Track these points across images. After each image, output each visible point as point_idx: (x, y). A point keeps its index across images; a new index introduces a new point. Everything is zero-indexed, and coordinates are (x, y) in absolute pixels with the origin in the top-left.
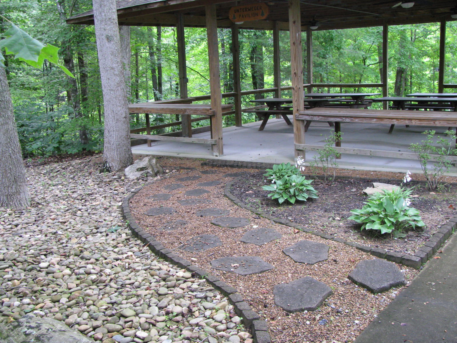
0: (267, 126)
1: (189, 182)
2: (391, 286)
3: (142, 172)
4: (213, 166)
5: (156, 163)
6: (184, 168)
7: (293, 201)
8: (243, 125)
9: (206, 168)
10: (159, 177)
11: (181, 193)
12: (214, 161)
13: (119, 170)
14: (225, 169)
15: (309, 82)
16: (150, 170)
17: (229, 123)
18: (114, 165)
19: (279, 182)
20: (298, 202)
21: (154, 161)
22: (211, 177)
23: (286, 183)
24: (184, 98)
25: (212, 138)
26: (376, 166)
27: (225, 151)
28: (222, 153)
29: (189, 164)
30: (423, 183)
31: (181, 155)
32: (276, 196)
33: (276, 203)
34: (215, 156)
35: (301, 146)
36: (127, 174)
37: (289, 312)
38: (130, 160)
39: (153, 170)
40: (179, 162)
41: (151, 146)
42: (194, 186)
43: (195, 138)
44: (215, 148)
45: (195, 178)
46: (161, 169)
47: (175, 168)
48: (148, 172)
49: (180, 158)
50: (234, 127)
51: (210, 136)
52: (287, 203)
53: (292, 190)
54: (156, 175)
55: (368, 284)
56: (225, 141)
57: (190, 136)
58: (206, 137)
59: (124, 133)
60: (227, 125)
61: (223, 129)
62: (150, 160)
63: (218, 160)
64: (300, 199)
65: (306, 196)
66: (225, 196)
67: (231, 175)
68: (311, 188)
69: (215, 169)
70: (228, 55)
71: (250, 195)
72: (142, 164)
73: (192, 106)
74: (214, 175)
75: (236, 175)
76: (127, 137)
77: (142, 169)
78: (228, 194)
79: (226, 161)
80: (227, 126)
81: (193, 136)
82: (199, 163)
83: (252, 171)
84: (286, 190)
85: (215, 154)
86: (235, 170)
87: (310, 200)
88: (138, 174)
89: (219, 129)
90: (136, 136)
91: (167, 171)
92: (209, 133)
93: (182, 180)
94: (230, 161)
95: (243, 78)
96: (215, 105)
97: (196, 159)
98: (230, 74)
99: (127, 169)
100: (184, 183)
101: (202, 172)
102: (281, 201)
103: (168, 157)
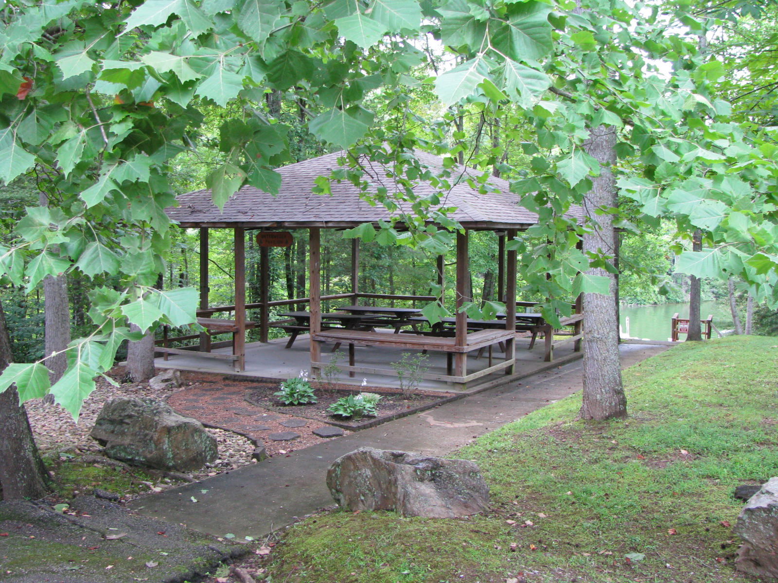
0: (295, 343)
1: (213, 392)
2: (333, 436)
3: (167, 383)
4: (234, 380)
5: (181, 375)
6: (207, 382)
7: (296, 403)
8: (269, 341)
9: (227, 382)
10: (183, 388)
11: (207, 398)
12: (235, 376)
13: (142, 382)
14: (246, 383)
15: (353, 291)
16: (174, 382)
17: (253, 337)
18: (138, 376)
19: (287, 390)
20: (300, 404)
21: (178, 373)
22: (232, 389)
23: (292, 389)
24: (204, 309)
25: (234, 354)
26: (379, 383)
27: (246, 367)
28: (243, 368)
29: (211, 378)
30: (401, 394)
31: (202, 370)
32: (284, 399)
33: (284, 405)
34: (236, 371)
35: (317, 364)
36: (151, 384)
37: (275, 441)
38: (153, 372)
39: (177, 382)
40: (200, 376)
41: (167, 360)
42: (218, 394)
43: (215, 353)
44: (237, 364)
45: (217, 389)
46: (185, 382)
47: (198, 382)
48: (173, 384)
49: (201, 373)
50: (259, 343)
51: (232, 352)
52: (291, 404)
53: (296, 395)
54: (180, 386)
55: (321, 434)
56: (246, 358)
57: (209, 351)
58: (228, 352)
59: (149, 346)
60: (252, 339)
61: (246, 344)
62: (174, 373)
63: (240, 376)
64: (302, 401)
65: (307, 399)
66: (245, 400)
67: (251, 388)
68: (312, 395)
69: (237, 383)
70: (256, 250)
71: (266, 401)
72: (166, 377)
73: (211, 321)
74: (235, 388)
75: (255, 388)
76: (152, 349)
77: (166, 380)
78: (248, 399)
79: (247, 377)
80: (250, 341)
81: (212, 351)
82: (221, 378)
83: (270, 385)
84: (292, 395)
85: (237, 369)
86: (255, 384)
87: (309, 404)
88: (163, 385)
89: (241, 346)
90: (158, 349)
91: (191, 383)
92: (232, 348)
93: (206, 390)
94: (251, 377)
95: (273, 280)
96: (239, 322)
97: (217, 374)
98: (257, 276)
99: (151, 380)
100: (208, 393)
101: (225, 385)
102: (287, 402)
103: (189, 372)
